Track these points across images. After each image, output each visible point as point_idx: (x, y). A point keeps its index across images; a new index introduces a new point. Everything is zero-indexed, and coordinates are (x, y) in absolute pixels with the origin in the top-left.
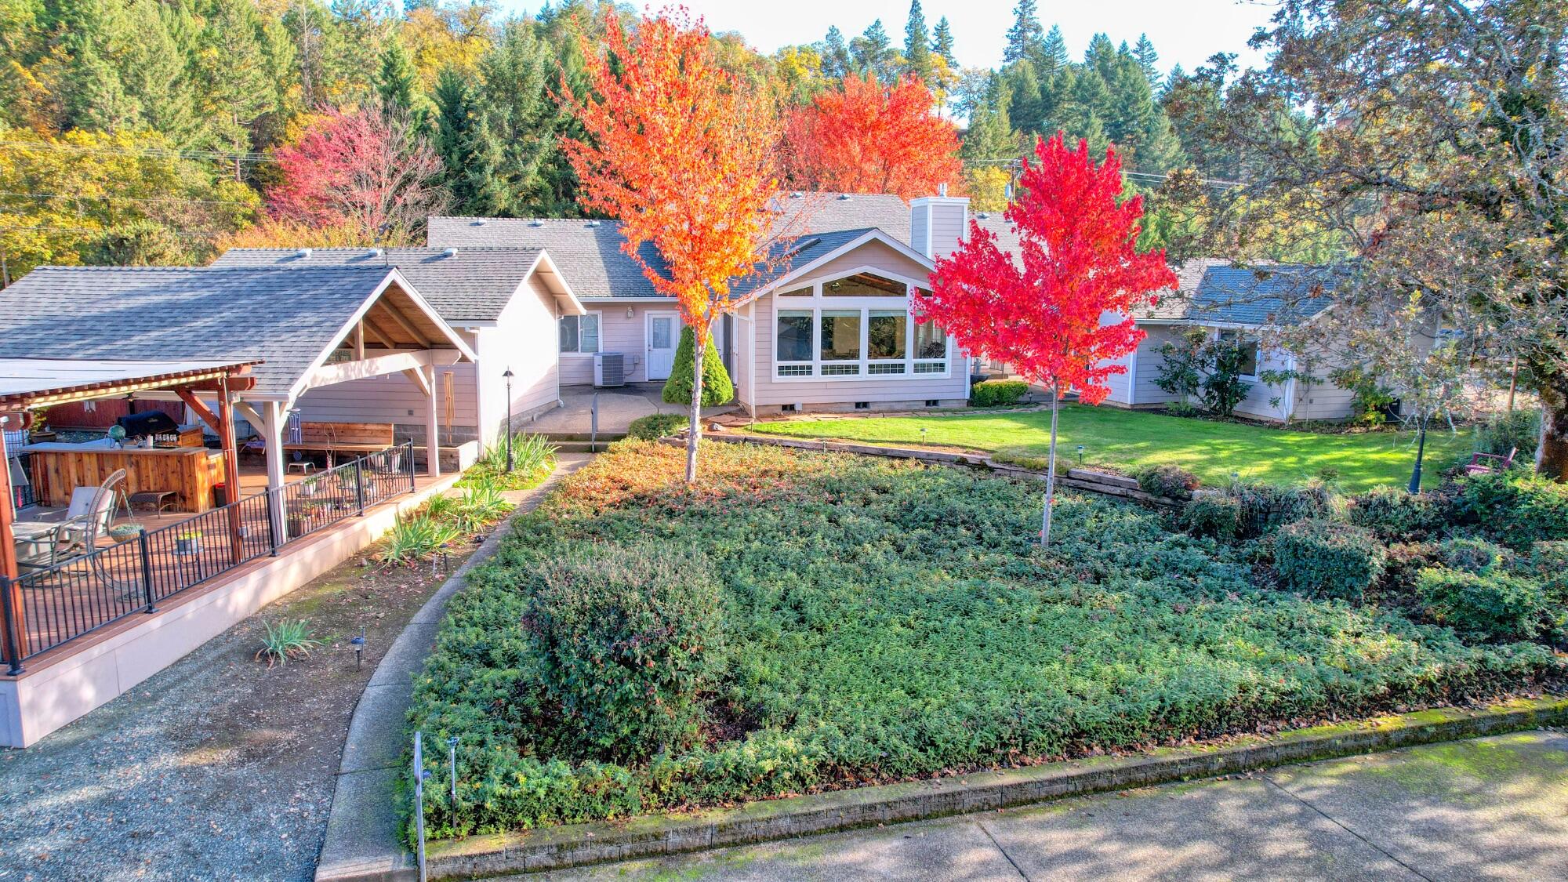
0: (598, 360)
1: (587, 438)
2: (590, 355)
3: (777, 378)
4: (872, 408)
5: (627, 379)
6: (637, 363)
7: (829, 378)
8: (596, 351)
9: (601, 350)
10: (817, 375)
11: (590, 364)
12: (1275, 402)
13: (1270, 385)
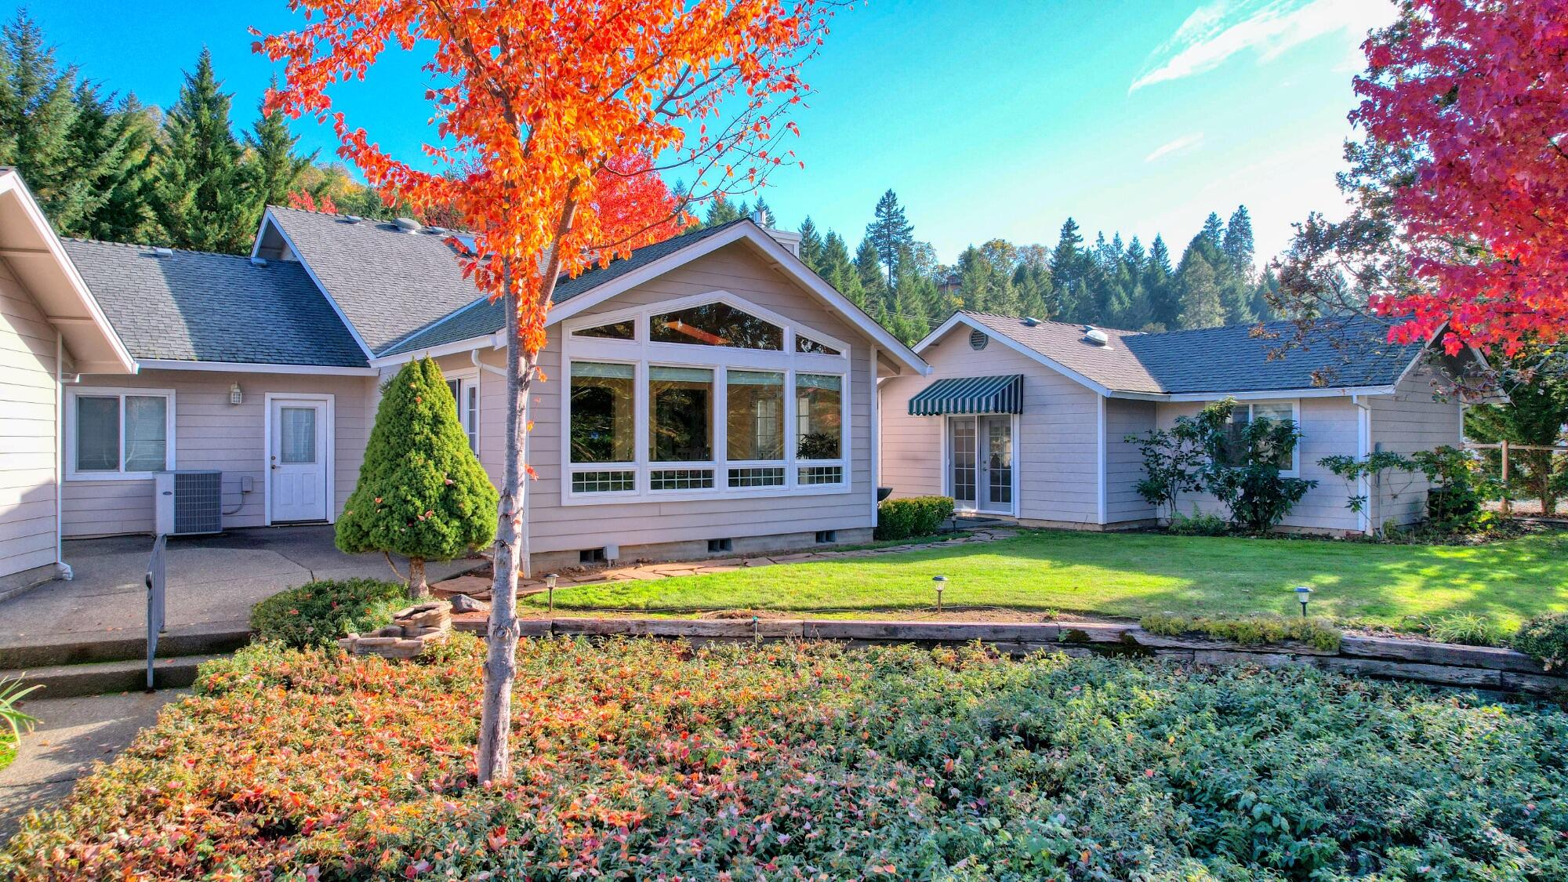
0: (166, 483)
1: (132, 650)
2: (148, 475)
3: (570, 497)
4: (736, 548)
5: (227, 522)
6: (249, 490)
7: (666, 495)
8: (162, 469)
9: (171, 464)
10: (642, 491)
11: (148, 494)
12: (1355, 504)
13: (1351, 478)
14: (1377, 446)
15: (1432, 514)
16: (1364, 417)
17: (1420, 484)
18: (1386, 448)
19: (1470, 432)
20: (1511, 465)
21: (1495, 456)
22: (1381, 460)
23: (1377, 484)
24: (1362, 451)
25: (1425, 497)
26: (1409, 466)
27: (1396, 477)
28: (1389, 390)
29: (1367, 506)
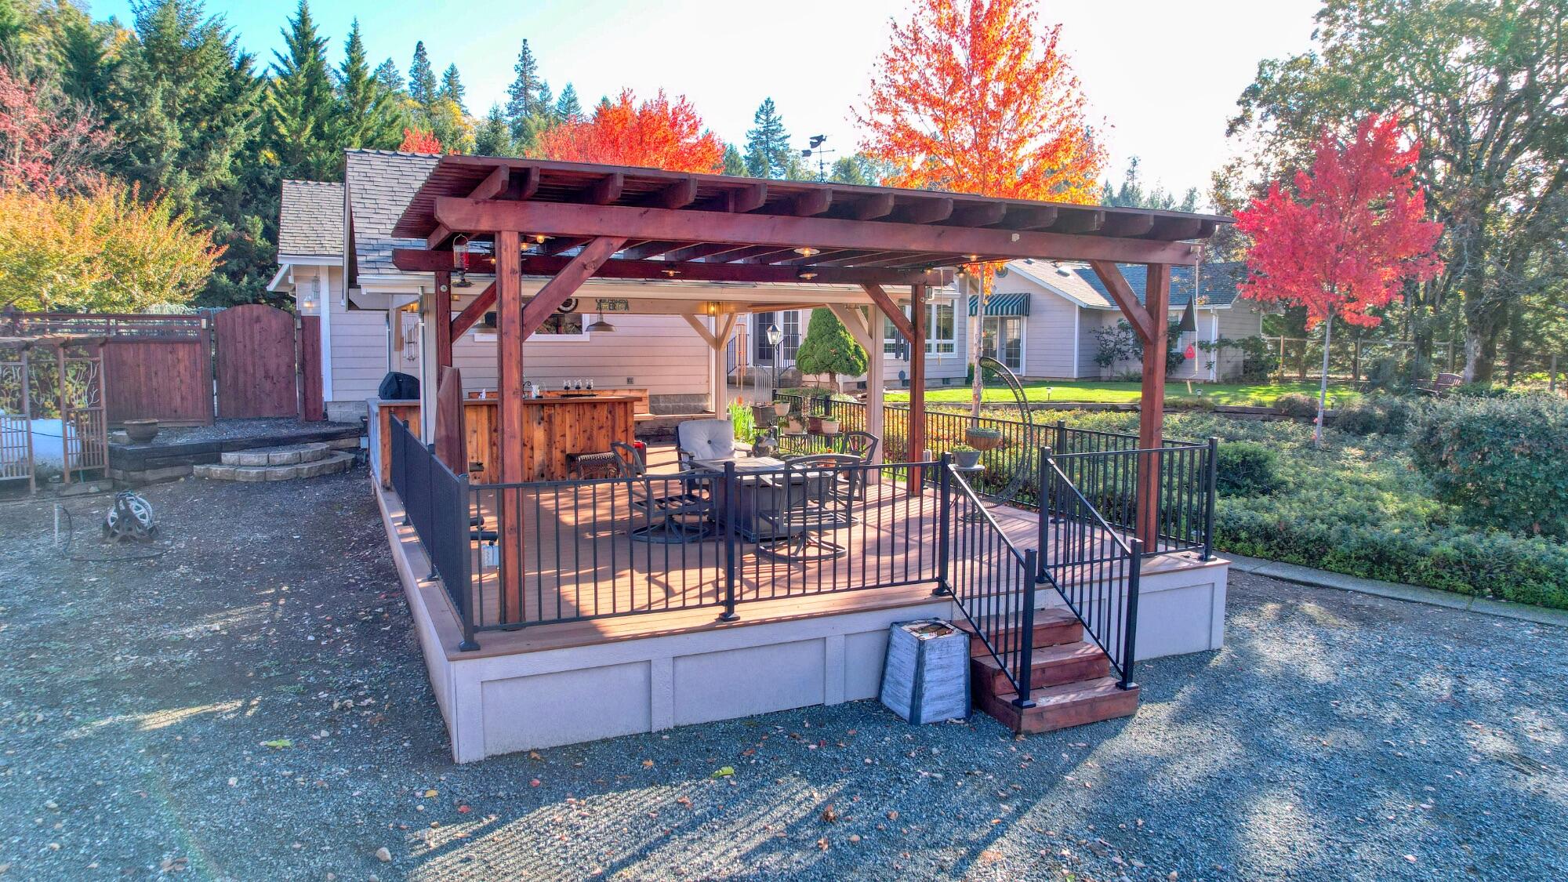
12: (1209, 366)
13: (1208, 352)
14: (1220, 336)
15: (1245, 372)
16: (1215, 321)
17: (1238, 356)
18: (1225, 337)
19: (1265, 330)
20: (1286, 351)
21: (1277, 344)
22: (1223, 342)
23: (1219, 356)
24: (1214, 338)
25: (1241, 364)
26: (1236, 346)
27: (1230, 352)
28: (1228, 307)
29: (1215, 366)
